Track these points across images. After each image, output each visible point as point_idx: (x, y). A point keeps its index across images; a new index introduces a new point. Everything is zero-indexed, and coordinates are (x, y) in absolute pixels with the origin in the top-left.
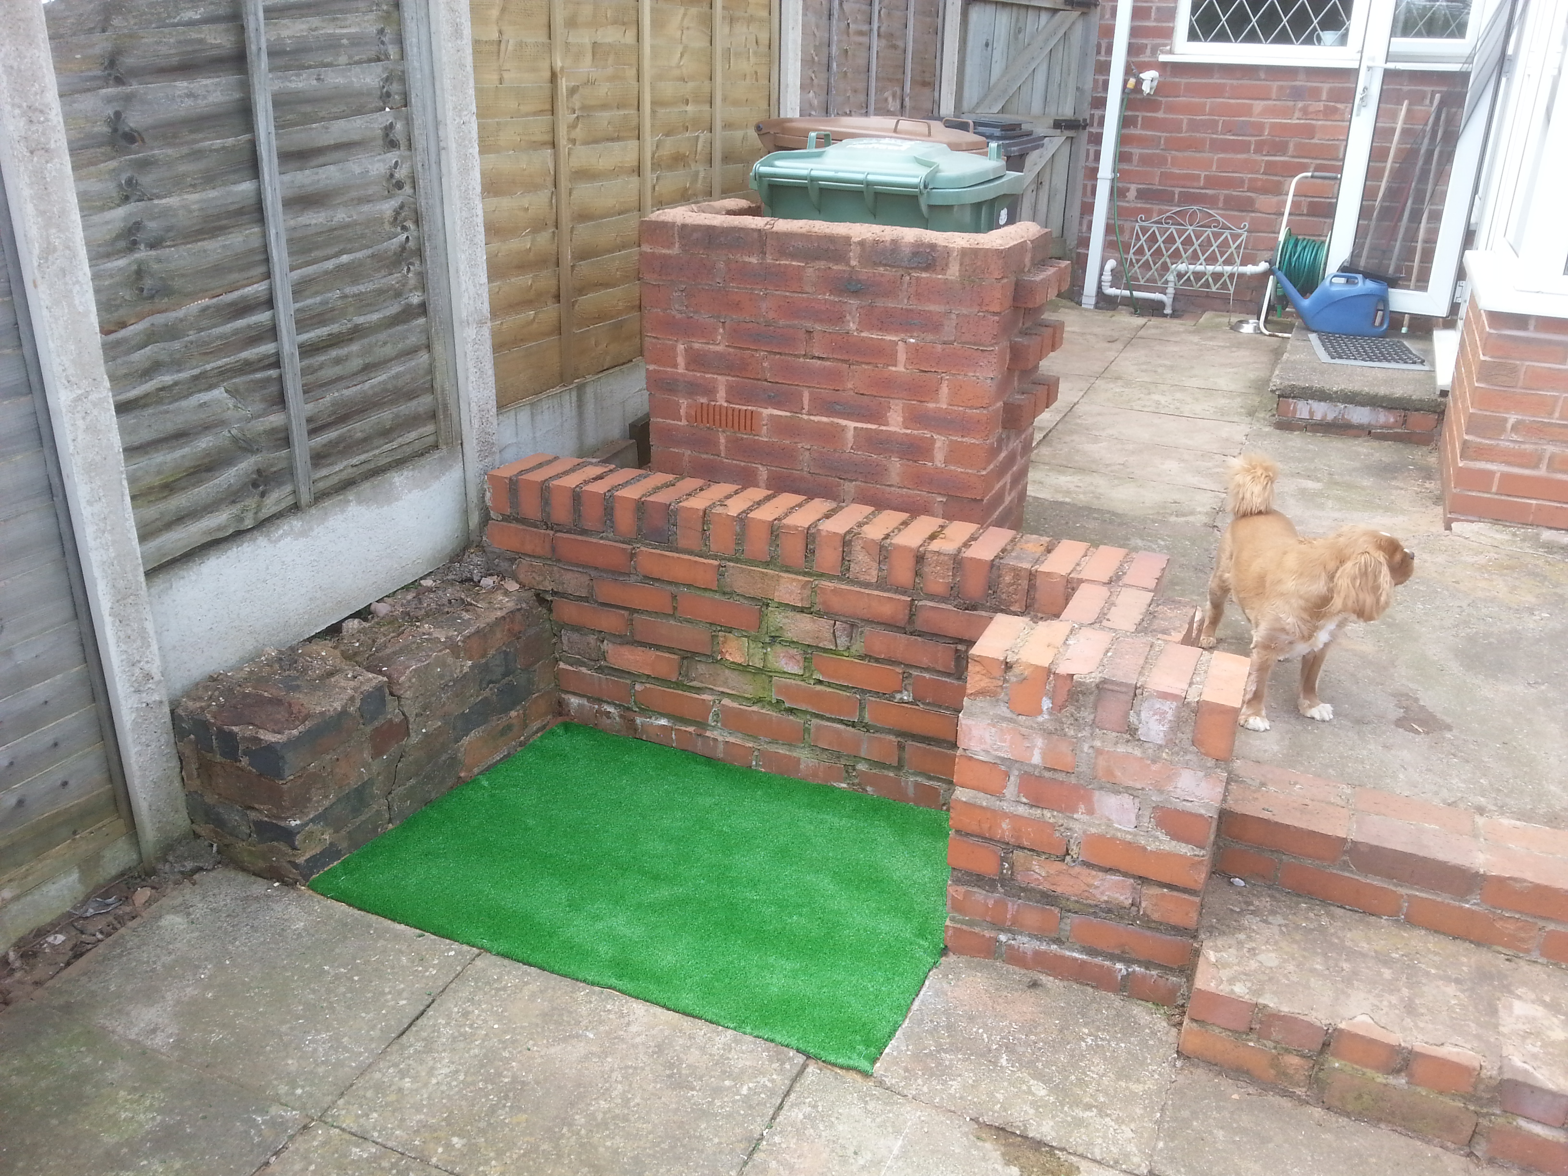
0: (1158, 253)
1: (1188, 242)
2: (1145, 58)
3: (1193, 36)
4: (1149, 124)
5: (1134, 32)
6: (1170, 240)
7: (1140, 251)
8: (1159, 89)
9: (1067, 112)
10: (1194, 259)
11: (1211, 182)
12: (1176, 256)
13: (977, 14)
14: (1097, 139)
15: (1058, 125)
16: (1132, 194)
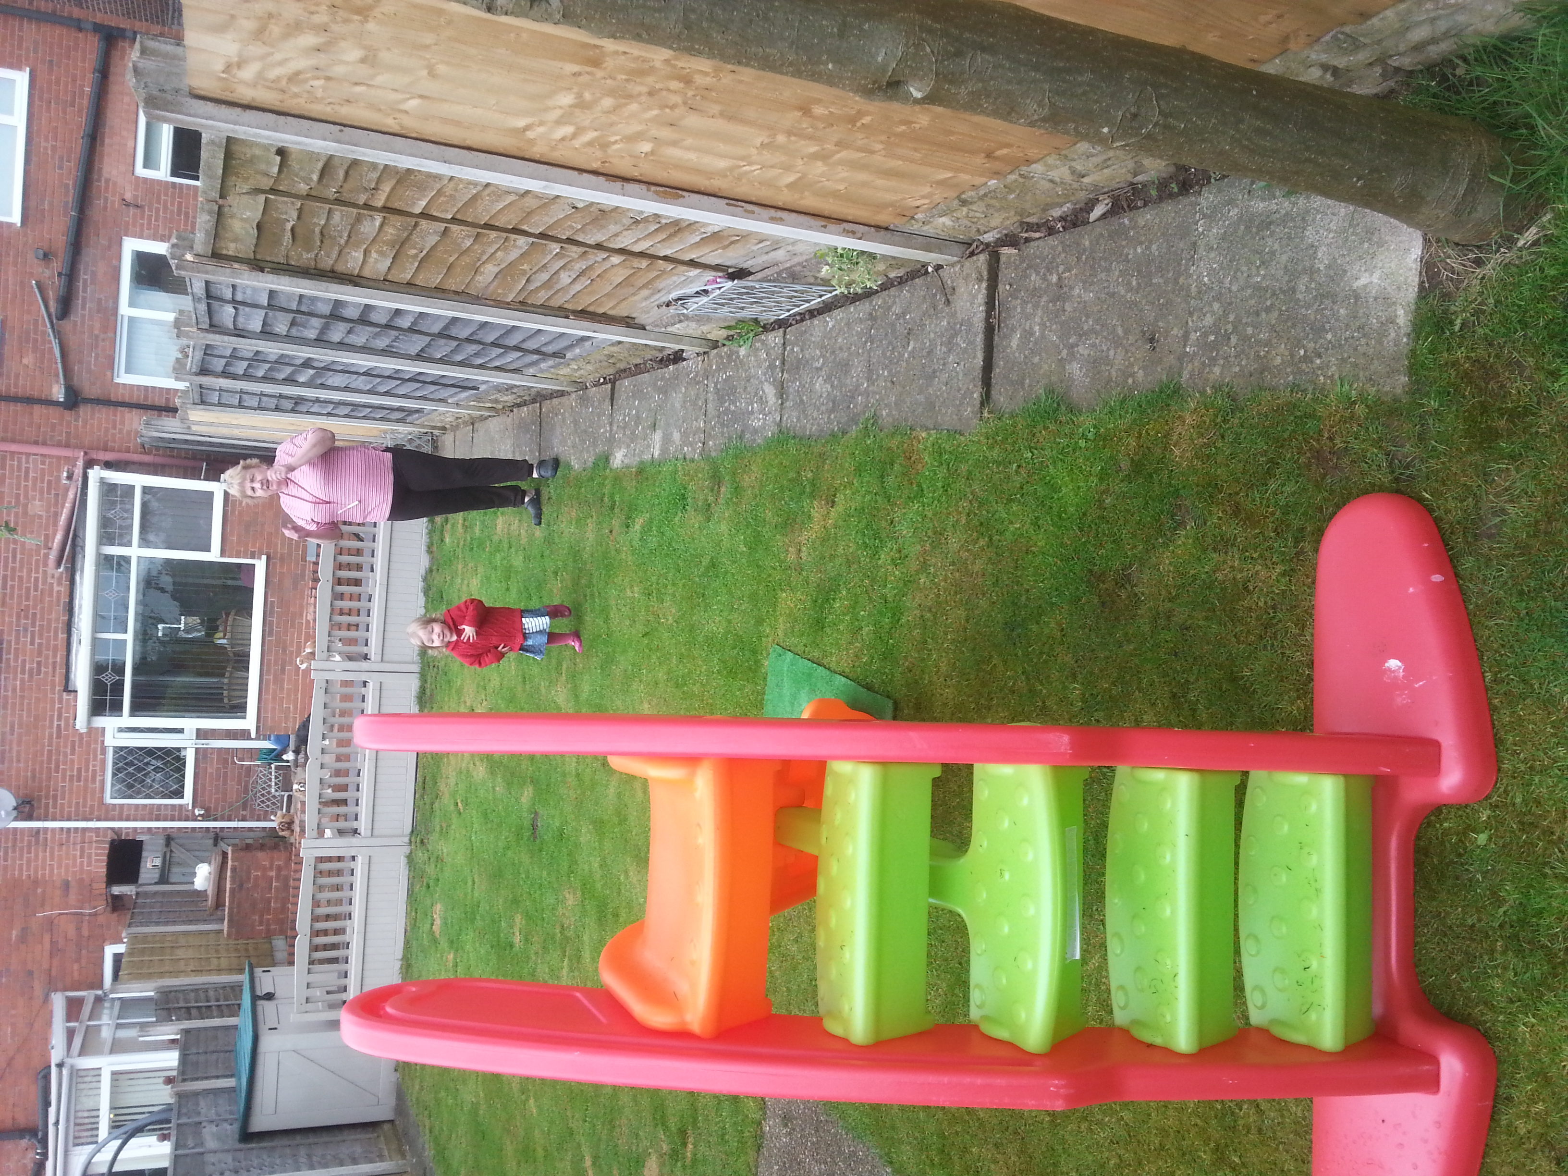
0: (268, 799)
1: (263, 789)
2: (190, 814)
3: (182, 797)
4: (216, 809)
5: (180, 820)
6: (263, 795)
7: (268, 806)
8: (202, 808)
9: (211, 841)
10: (270, 786)
11: (239, 784)
12: (269, 793)
13: (172, 880)
14: (222, 829)
15: (215, 845)
16: (244, 813)
